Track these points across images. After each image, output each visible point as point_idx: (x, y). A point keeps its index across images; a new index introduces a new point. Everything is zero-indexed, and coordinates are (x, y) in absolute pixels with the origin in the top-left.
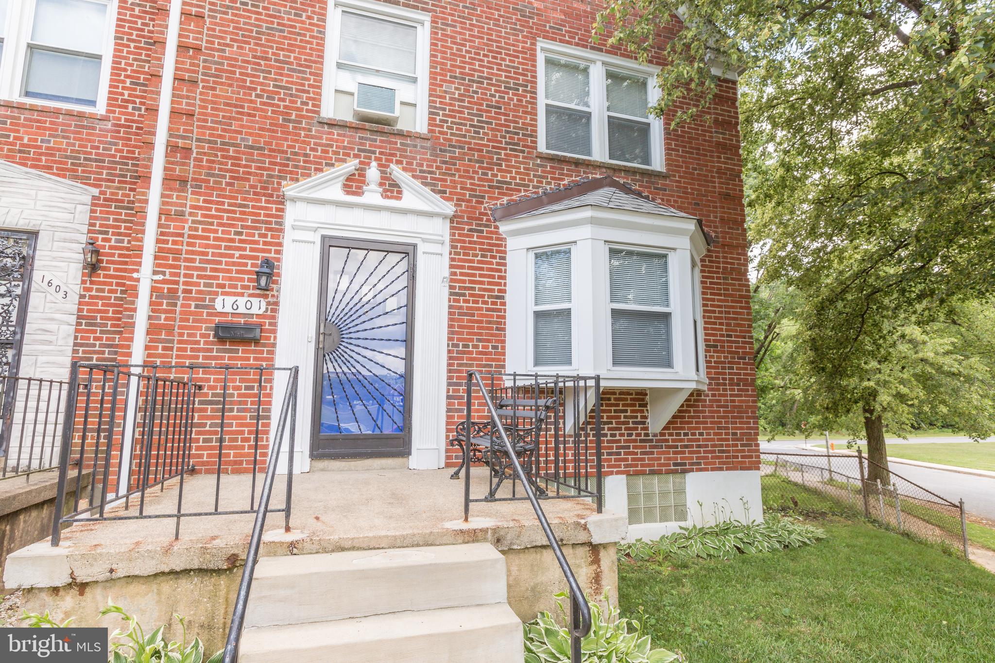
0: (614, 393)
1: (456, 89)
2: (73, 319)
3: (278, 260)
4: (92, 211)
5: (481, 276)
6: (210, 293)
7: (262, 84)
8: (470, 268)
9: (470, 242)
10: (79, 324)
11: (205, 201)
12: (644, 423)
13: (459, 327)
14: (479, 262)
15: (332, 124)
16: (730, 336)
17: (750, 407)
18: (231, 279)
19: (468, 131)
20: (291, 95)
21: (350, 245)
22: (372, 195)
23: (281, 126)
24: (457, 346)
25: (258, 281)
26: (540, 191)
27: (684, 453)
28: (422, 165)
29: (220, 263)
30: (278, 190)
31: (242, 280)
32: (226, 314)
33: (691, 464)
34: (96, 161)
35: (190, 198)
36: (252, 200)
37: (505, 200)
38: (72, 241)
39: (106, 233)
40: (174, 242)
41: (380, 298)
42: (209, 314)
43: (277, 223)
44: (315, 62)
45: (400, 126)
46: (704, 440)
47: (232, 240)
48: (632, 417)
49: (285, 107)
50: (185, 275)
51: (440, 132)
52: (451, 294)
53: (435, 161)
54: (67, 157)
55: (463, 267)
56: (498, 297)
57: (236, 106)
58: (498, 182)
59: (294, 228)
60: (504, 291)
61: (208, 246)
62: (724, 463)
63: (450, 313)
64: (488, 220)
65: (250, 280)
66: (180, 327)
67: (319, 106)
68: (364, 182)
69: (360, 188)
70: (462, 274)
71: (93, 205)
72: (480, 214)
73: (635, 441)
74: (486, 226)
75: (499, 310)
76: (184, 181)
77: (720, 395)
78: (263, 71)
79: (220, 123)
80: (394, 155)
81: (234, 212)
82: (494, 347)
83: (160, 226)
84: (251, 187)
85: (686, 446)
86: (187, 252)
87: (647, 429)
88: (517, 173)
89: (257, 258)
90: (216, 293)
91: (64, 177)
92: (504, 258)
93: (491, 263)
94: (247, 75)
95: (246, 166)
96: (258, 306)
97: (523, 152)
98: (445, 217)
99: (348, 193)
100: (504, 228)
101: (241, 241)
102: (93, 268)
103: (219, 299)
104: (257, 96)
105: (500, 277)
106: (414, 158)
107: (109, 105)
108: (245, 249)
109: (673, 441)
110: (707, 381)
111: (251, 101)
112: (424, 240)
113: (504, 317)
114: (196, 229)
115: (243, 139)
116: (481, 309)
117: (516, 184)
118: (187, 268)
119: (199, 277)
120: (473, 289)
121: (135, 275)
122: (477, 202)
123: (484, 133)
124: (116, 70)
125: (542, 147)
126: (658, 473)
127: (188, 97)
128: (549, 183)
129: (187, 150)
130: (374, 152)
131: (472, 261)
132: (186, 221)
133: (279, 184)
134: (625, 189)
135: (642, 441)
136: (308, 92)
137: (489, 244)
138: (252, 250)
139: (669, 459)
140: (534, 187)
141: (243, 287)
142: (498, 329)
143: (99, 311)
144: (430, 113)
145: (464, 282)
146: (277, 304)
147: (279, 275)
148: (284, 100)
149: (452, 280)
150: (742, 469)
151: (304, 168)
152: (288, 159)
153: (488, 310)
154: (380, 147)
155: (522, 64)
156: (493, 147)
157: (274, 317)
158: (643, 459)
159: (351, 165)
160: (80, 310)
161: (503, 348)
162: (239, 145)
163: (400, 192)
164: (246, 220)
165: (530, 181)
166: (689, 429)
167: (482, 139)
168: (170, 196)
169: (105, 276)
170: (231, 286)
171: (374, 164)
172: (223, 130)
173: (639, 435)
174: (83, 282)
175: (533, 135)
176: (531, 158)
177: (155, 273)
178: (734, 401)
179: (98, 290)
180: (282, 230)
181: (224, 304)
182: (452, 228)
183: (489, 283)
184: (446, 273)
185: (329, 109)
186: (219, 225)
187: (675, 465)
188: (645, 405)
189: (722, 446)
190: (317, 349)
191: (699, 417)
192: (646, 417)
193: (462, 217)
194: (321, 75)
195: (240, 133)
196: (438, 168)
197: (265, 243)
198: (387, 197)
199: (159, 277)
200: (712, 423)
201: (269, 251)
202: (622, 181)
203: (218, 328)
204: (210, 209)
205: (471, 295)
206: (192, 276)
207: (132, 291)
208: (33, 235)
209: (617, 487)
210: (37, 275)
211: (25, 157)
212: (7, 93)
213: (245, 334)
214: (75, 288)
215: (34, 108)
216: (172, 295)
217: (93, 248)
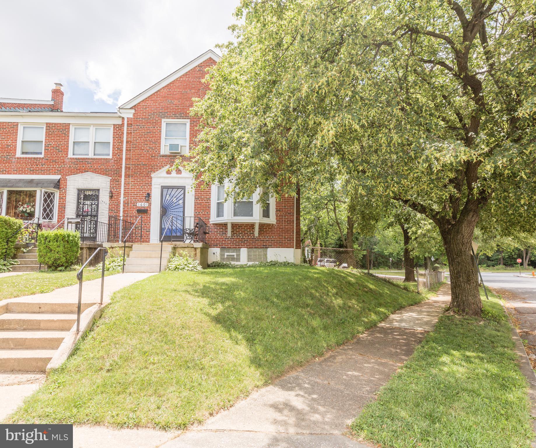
0: (244, 225)
2: (108, 210)
3: (151, 193)
4: (111, 183)
5: (204, 193)
6: (136, 202)
7: (146, 148)
8: (200, 191)
11: (134, 180)
12: (253, 233)
13: (197, 208)
15: (163, 156)
16: (285, 207)
17: (291, 229)
18: (140, 198)
20: (153, 150)
21: (168, 188)
22: (174, 174)
23: (151, 158)
24: (197, 213)
25: (147, 198)
27: (267, 242)
29: (138, 195)
30: (150, 175)
32: (139, 207)
33: (268, 246)
34: (111, 170)
35: (131, 179)
36: (144, 178)
38: (107, 191)
39: (114, 188)
40: (128, 191)
41: (178, 200)
42: (136, 207)
44: (159, 140)
45: (181, 154)
46: (274, 239)
47: (140, 189)
48: (249, 232)
49: (152, 153)
50: (130, 198)
52: (195, 199)
54: (104, 170)
55: (198, 191)
56: (208, 199)
57: (140, 155)
59: (154, 184)
60: (210, 197)
61: (135, 191)
62: (281, 246)
63: (195, 204)
65: (144, 198)
66: (130, 211)
67: (160, 152)
68: (171, 170)
69: (171, 172)
70: (198, 193)
71: (111, 181)
73: (250, 239)
75: (209, 203)
76: (129, 176)
77: (280, 225)
78: (146, 145)
79: (136, 160)
81: (140, 182)
82: (207, 213)
83: (124, 187)
84: (144, 175)
85: (267, 240)
86: (131, 193)
87: (254, 235)
89: (146, 193)
91: (104, 175)
92: (210, 188)
93: (207, 190)
94: (142, 146)
95: (143, 170)
96: (146, 205)
98: (193, 178)
99: (168, 174)
101: (142, 189)
102: (111, 197)
103: (138, 203)
104: (145, 151)
105: (209, 193)
107: (112, 155)
108: (143, 191)
109: (263, 239)
110: (276, 221)
111: (144, 153)
112: (187, 185)
113: (210, 205)
114: (132, 187)
115: (142, 163)
116: (204, 203)
118: (131, 196)
119: (133, 198)
120: (201, 197)
121: (120, 199)
124: (114, 146)
126: (258, 248)
127: (129, 154)
129: (129, 168)
130: (174, 162)
131: (201, 189)
132: (130, 185)
133: (151, 173)
135: (252, 239)
136: (157, 148)
138: (145, 191)
139: (261, 244)
141: (143, 200)
142: (208, 208)
143: (113, 208)
144: (190, 149)
145: (199, 195)
146: (151, 204)
147: (151, 197)
148: (151, 151)
149: (195, 195)
150: (287, 248)
151: (157, 169)
152: (153, 167)
153: (206, 203)
157: (150, 207)
158: (253, 244)
159: (168, 167)
160: (109, 207)
161: (210, 213)
162: (141, 165)
163: (181, 172)
164: (143, 183)
166: (269, 235)
168: (126, 180)
169: (113, 199)
170: (140, 200)
173: (252, 237)
174: (110, 200)
178: (285, 227)
179: (113, 202)
180: (151, 185)
181: (139, 205)
183: (206, 195)
184: (194, 193)
185: (162, 152)
186: (137, 185)
187: (263, 246)
188: (254, 228)
189: (280, 240)
190: (160, 214)
191: (272, 232)
194: (160, 143)
195: (141, 161)
197: (148, 189)
198: (178, 174)
199: (125, 199)
200: (277, 234)
201: (149, 191)
203: (138, 210)
204: (135, 182)
205: (201, 199)
207: (119, 202)
208: (98, 190)
209: (244, 252)
210: (100, 200)
211: (96, 171)
212: (91, 156)
213: (144, 212)
214: (108, 202)
215: (96, 159)
216: (128, 203)
217: (111, 192)
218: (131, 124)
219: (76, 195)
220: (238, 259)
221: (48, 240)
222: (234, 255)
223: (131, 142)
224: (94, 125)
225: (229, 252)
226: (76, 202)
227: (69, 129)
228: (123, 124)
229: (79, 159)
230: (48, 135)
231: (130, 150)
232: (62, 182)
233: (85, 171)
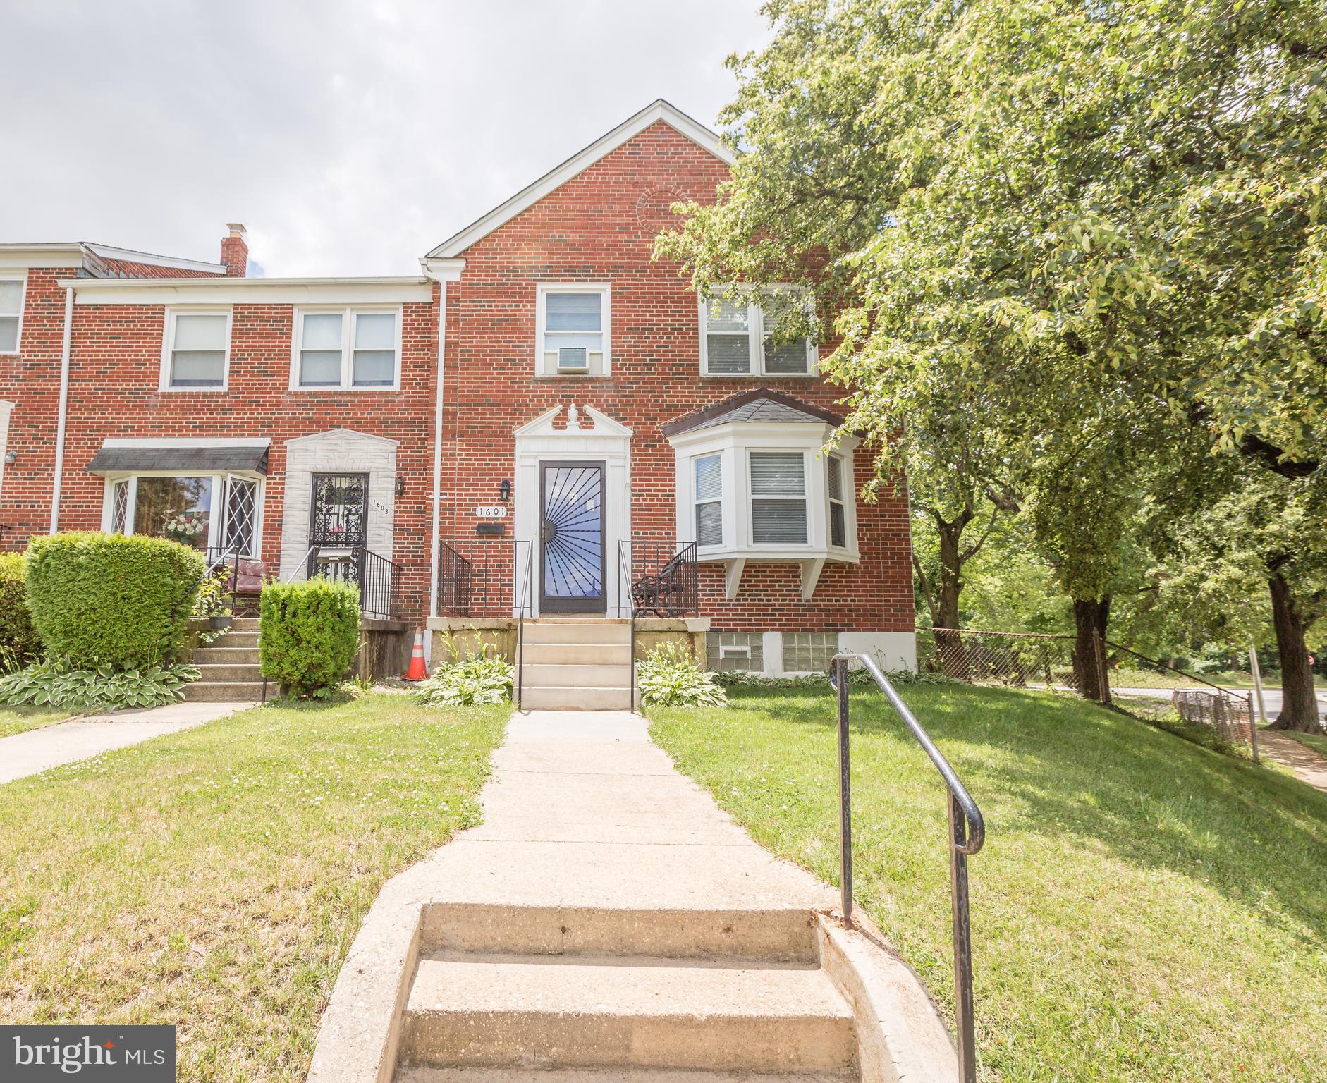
0: (770, 567)
1: (632, 338)
2: (392, 527)
3: (513, 480)
4: (398, 456)
5: (655, 480)
6: (472, 505)
7: (496, 360)
8: (646, 474)
9: (646, 455)
10: (395, 530)
11: (467, 445)
12: (797, 591)
13: (640, 519)
14: (653, 469)
15: (543, 380)
16: (885, 516)
17: (905, 577)
18: (484, 495)
19: (641, 369)
20: (515, 364)
21: (559, 465)
22: (573, 427)
23: (510, 387)
24: (638, 533)
25: (501, 495)
26: (703, 408)
27: (836, 615)
28: (608, 401)
29: (477, 485)
30: (510, 432)
31: (491, 495)
32: (482, 519)
33: (841, 625)
34: (397, 422)
35: (458, 444)
36: (494, 441)
37: (673, 419)
38: (388, 477)
39: (406, 469)
40: (451, 474)
41: (582, 501)
42: (473, 519)
43: (510, 455)
44: (530, 337)
45: (592, 374)
46: (855, 605)
47: (484, 469)
48: (785, 586)
49: (512, 373)
50: (458, 495)
51: (621, 374)
52: (633, 495)
53: (618, 396)
54: (381, 422)
55: (641, 474)
56: (669, 495)
57: (481, 378)
58: (667, 405)
59: (521, 457)
60: (674, 490)
61: (470, 475)
62: (877, 625)
63: (632, 510)
64: (660, 437)
65: (496, 495)
66: (457, 528)
67: (534, 369)
68: (566, 419)
69: (564, 423)
70: (640, 480)
71: (398, 452)
72: (654, 432)
73: (789, 605)
74: (659, 441)
75: (671, 505)
76: (453, 436)
77: (873, 567)
78: (497, 351)
79: (472, 391)
80: (587, 396)
81: (484, 450)
82: (666, 533)
83: (442, 464)
84: (494, 432)
85: (838, 610)
86: (459, 480)
87: (800, 595)
88: (682, 397)
89: (499, 480)
90: (476, 505)
91: (380, 435)
92: (674, 465)
93: (664, 470)
94: (487, 355)
95: (489, 418)
96: (501, 512)
97: (687, 379)
98: (626, 438)
99: (556, 428)
100: (673, 441)
101: (489, 469)
102: (400, 493)
103: (478, 509)
104: (494, 369)
105: (670, 480)
106: (602, 396)
107: (402, 384)
108: (491, 475)
109: (825, 605)
110: (860, 556)
111: (491, 373)
112: (611, 457)
113: (674, 510)
114: (462, 464)
115: (487, 400)
116: (656, 505)
117: (682, 406)
118: (459, 490)
119: (466, 495)
120: (650, 490)
121: (430, 497)
122: (651, 424)
123: (655, 369)
124: (405, 359)
125: (704, 371)
126: (812, 631)
127: (453, 378)
128: (710, 401)
129: (454, 414)
130: (573, 396)
131: (649, 469)
132: (456, 459)
133: (511, 428)
134: (779, 398)
135: (794, 605)
136: (526, 360)
137: (661, 455)
138: (496, 474)
139: (821, 620)
140: (697, 406)
141: (492, 500)
142: (669, 519)
143: (406, 521)
144: (613, 360)
145: (642, 485)
146: (513, 510)
147: (513, 490)
148: (510, 369)
149: (633, 485)
150: (895, 631)
151: (527, 414)
152: (516, 410)
153: (661, 505)
154: (577, 392)
155: (685, 307)
156: (663, 379)
157: (512, 519)
158: (797, 620)
159: (557, 409)
160: (395, 521)
161: (674, 533)
162: (484, 405)
163: (592, 423)
164: (491, 455)
165: (693, 401)
166: (841, 596)
167: (654, 374)
168: (446, 445)
169: (408, 498)
170: (485, 500)
171: (573, 405)
172: (475, 396)
173: (793, 600)
174: (396, 503)
175: (696, 364)
176: (694, 383)
177: (441, 494)
178: (887, 572)
179: (404, 507)
180: (514, 460)
181: (481, 512)
182: (632, 446)
183: (662, 485)
184: (629, 480)
185: (540, 372)
186: (476, 460)
187: (826, 625)
188: (799, 576)
189: (874, 610)
190: (541, 539)
191: (851, 586)
192: (799, 586)
193: (640, 437)
194: (534, 346)
195: (484, 396)
196: (620, 401)
197: (504, 469)
198: (583, 428)
199: (444, 497)
200: (863, 591)
201: (507, 474)
202: (775, 391)
203: (480, 527)
204: (469, 450)
205: (648, 495)
206: (461, 495)
207: (429, 507)
208: (367, 475)
209: (772, 642)
210: (371, 500)
211: (359, 426)
212: (346, 385)
213: (495, 531)
214: (392, 507)
215: (362, 393)
216: (452, 509)
217: (400, 480)
218: (457, 300)
219: (310, 488)
220: (757, 662)
221: (290, 609)
222: (745, 652)
223: (456, 344)
224: (354, 306)
225: (730, 643)
226: (308, 507)
227: (290, 318)
228: (436, 300)
229: (316, 394)
230: (237, 335)
231: (455, 368)
232: (274, 456)
233: (333, 427)
